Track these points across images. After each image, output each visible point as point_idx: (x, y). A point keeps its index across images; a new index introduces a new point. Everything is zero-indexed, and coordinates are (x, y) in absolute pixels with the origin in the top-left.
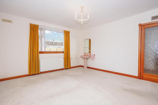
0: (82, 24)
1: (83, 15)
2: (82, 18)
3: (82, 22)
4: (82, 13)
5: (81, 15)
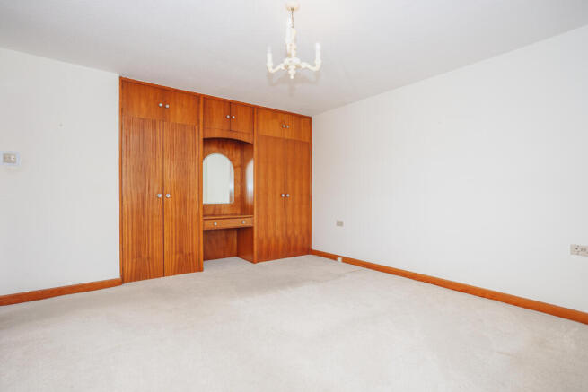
0: (292, 77)
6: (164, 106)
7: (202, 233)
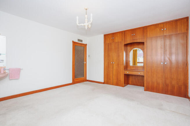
0: (86, 29)
1: (87, 18)
2: (86, 22)
3: (86, 26)
4: (86, 16)
5: (85, 18)
6: (113, 38)
7: (123, 75)
